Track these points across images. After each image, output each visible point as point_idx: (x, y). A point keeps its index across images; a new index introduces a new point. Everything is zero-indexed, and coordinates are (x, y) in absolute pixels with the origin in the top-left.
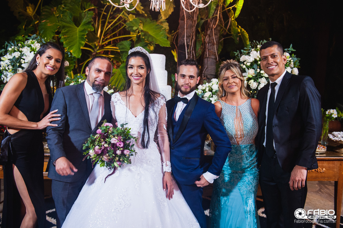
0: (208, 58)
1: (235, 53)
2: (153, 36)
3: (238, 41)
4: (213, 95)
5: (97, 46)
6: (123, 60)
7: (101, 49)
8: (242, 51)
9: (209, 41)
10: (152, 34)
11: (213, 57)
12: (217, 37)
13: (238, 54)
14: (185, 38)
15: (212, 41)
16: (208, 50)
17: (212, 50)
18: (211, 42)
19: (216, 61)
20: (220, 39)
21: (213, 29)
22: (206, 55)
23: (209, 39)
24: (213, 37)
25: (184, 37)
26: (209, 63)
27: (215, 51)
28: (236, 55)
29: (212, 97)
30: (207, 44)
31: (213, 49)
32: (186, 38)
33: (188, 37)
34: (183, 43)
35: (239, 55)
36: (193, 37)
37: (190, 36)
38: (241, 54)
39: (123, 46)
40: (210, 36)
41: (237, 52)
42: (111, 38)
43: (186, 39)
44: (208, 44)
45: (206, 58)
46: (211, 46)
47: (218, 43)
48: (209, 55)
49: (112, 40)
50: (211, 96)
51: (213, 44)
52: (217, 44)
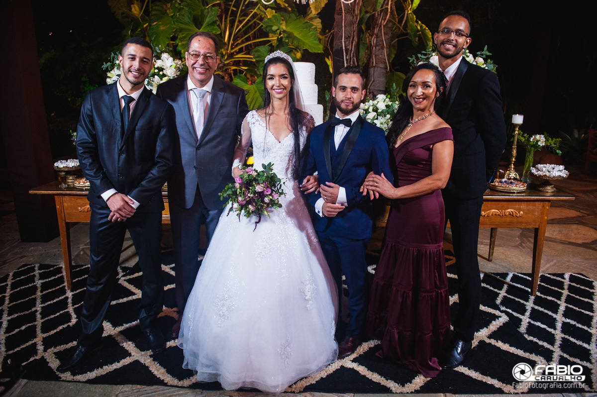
0: (374, 67)
1: (410, 58)
2: (300, 38)
3: (416, 42)
4: (379, 117)
5: (225, 55)
6: (259, 72)
7: (230, 59)
8: (419, 55)
9: (376, 44)
10: (297, 36)
11: (382, 66)
12: (387, 37)
13: (414, 60)
14: (343, 40)
15: (381, 43)
16: (375, 56)
17: (381, 56)
18: (380, 45)
19: (386, 71)
20: (392, 41)
21: (382, 26)
22: (373, 63)
23: (376, 40)
24: (382, 38)
25: (342, 39)
26: (375, 74)
27: (384, 58)
28: (411, 61)
29: (377, 119)
30: (374, 48)
31: (381, 54)
32: (344, 39)
33: (347, 38)
34: (340, 46)
35: (415, 62)
36: (353, 38)
37: (349, 37)
38: (417, 61)
39: (259, 54)
40: (377, 37)
41: (412, 57)
42: (243, 42)
43: (345, 42)
44: (376, 48)
45: (372, 67)
46: (379, 49)
47: (390, 46)
48: (376, 63)
49: (244, 45)
50: (376, 117)
51: (383, 48)
52: (388, 47)
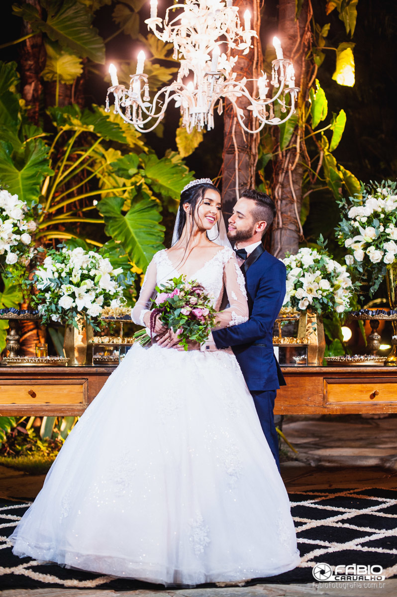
0: (281, 229)
1: (339, 202)
2: (168, 186)
3: (340, 194)
7: (47, 222)
8: (351, 198)
9: (282, 196)
10: (164, 184)
11: (293, 227)
12: (297, 187)
13: (344, 205)
14: (237, 188)
15: (289, 195)
16: (282, 213)
17: (289, 214)
18: (288, 197)
19: (299, 236)
20: (303, 193)
21: (290, 172)
22: (278, 223)
23: (282, 192)
24: (290, 188)
25: (235, 186)
26: (284, 239)
27: (295, 216)
28: (340, 206)
30: (279, 202)
31: (290, 211)
32: (239, 187)
33: (242, 186)
34: (233, 197)
35: (346, 207)
36: (251, 186)
37: (245, 184)
38: (348, 205)
39: (108, 208)
40: (283, 186)
41: (341, 201)
42: (63, 200)
43: (239, 190)
44: (281, 202)
45: (278, 228)
46: (287, 204)
47: (301, 200)
48: (283, 224)
51: (292, 202)
52: (299, 201)
